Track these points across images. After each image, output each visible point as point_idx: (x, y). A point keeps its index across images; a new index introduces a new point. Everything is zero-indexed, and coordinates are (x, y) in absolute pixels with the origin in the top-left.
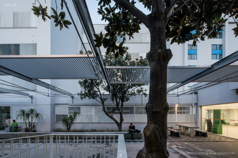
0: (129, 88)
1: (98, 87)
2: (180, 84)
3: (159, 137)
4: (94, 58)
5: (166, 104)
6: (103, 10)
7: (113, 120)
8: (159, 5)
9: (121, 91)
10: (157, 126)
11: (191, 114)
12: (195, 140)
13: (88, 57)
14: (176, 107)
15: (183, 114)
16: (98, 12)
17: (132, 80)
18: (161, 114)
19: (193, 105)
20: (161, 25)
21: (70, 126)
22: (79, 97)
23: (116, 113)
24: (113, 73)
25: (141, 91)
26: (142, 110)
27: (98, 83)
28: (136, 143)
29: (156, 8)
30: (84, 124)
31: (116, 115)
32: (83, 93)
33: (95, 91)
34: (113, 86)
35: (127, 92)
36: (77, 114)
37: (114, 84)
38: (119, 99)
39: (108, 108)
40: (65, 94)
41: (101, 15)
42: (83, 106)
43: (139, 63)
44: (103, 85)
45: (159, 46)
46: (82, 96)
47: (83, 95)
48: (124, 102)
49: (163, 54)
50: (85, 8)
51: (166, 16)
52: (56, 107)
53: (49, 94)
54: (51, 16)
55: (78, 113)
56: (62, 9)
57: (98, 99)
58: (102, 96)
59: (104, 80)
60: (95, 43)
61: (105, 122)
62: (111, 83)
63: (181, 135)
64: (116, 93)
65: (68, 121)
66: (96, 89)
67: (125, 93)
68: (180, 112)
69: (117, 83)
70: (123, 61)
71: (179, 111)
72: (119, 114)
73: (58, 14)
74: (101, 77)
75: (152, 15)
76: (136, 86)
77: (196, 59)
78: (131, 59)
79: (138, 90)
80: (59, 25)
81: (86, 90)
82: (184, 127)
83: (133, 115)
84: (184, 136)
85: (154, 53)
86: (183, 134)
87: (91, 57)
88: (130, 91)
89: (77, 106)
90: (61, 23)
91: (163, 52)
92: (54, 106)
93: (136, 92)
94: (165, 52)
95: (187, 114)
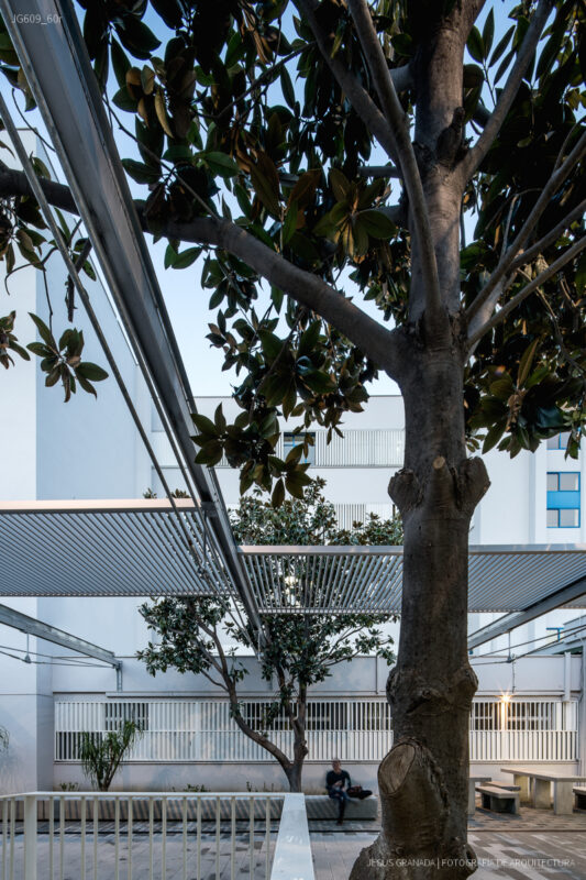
0: (329, 633)
1: (211, 627)
2: (518, 617)
3: (437, 796)
4: (196, 514)
5: (466, 671)
6: (227, 331)
7: (269, 754)
8: (438, 289)
9: (300, 644)
10: (430, 754)
11: (559, 729)
12: (572, 825)
13: (174, 509)
14: (503, 705)
15: (531, 731)
16: (207, 337)
17: (337, 604)
18: (447, 708)
19: (567, 697)
20: (446, 365)
21: (108, 774)
22: (143, 665)
23: (280, 726)
24: (269, 576)
25: (373, 643)
26: (378, 715)
27: (213, 611)
28: (354, 837)
29: (424, 301)
30: (161, 768)
31: (279, 734)
32: (158, 650)
33: (201, 644)
34: (270, 626)
35: (321, 647)
36: (137, 731)
37: (271, 615)
38: (293, 673)
39: (253, 709)
40: (91, 657)
41: (222, 349)
42: (159, 701)
43: (365, 537)
44: (230, 620)
45: (437, 447)
46: (154, 663)
47: (156, 657)
48: (310, 683)
49: (454, 477)
50: (156, 307)
51: (464, 332)
52: (57, 705)
53: (30, 655)
54: (31, 347)
55: (139, 728)
56: (71, 319)
57: (213, 672)
58: (229, 664)
59: (234, 601)
60: (198, 449)
61: (241, 759)
62: (260, 611)
63: (522, 809)
64: (281, 650)
65: (101, 756)
66: (203, 636)
67: (313, 649)
68: (519, 722)
69: (284, 611)
70: (306, 529)
71: (516, 719)
72: (291, 728)
73: (57, 336)
74: (222, 590)
75: (412, 330)
76: (354, 626)
77: (577, 524)
78: (335, 522)
79: (360, 640)
80: (60, 382)
81: (168, 638)
82: (532, 777)
83: (344, 734)
84: (532, 813)
85: (417, 475)
86: (529, 804)
87: (185, 510)
88: (332, 644)
89: (136, 701)
90: (66, 374)
91: (452, 470)
92: (50, 699)
93: (353, 646)
94: (462, 469)
95: (545, 731)
